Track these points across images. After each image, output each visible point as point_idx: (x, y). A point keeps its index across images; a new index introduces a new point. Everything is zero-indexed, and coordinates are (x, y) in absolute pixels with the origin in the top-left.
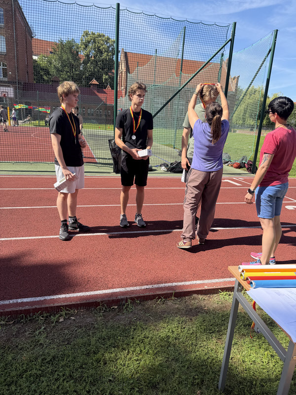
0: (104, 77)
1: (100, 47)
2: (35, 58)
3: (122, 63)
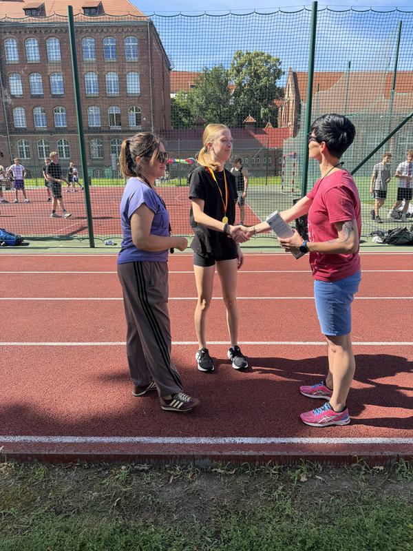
0: (263, 111)
1: (257, 70)
2: (172, 96)
3: (289, 89)
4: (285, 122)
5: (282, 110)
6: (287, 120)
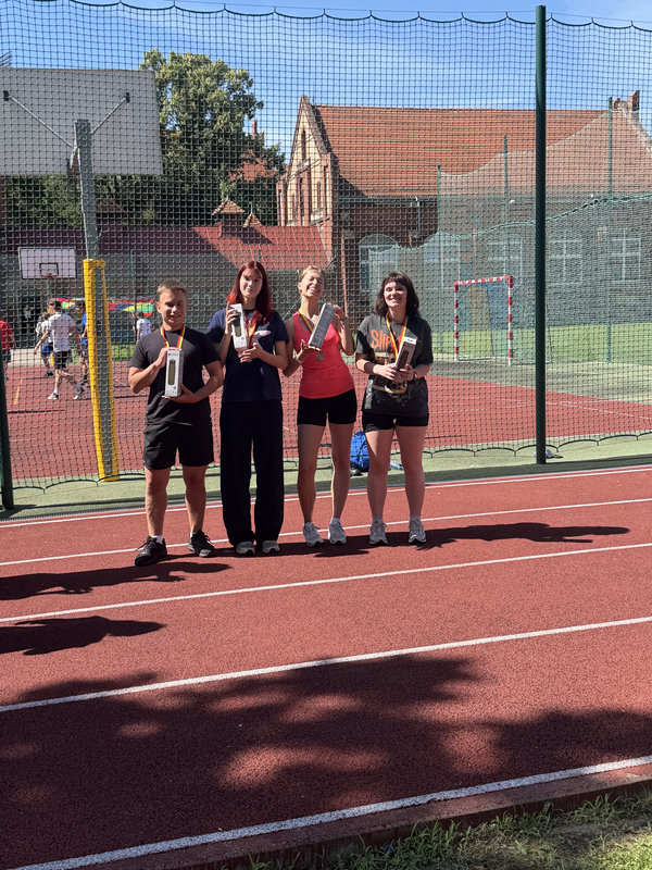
3: (304, 142)
4: (302, 210)
5: (286, 186)
6: (306, 206)
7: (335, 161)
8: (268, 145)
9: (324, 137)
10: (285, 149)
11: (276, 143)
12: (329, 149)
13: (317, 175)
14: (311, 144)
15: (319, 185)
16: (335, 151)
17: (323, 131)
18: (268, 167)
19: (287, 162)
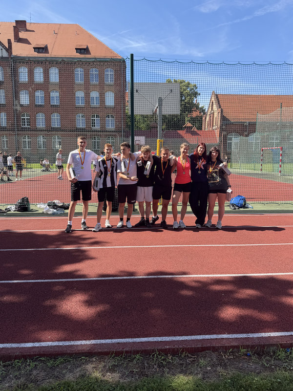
0: (187, 119)
3: (212, 105)
4: (210, 126)
5: (205, 119)
6: (212, 125)
7: (222, 111)
8: (200, 106)
9: (219, 103)
10: (206, 108)
11: (203, 105)
12: (220, 107)
13: (216, 115)
14: (215, 105)
15: (216, 118)
16: (222, 108)
17: (219, 101)
18: (200, 113)
19: (206, 111)
